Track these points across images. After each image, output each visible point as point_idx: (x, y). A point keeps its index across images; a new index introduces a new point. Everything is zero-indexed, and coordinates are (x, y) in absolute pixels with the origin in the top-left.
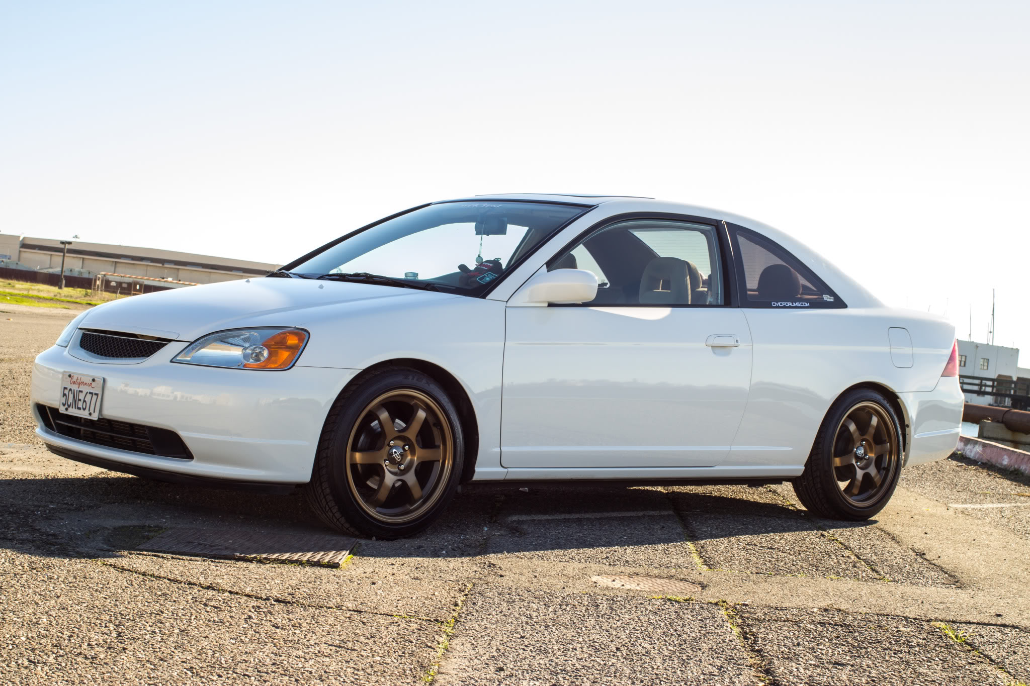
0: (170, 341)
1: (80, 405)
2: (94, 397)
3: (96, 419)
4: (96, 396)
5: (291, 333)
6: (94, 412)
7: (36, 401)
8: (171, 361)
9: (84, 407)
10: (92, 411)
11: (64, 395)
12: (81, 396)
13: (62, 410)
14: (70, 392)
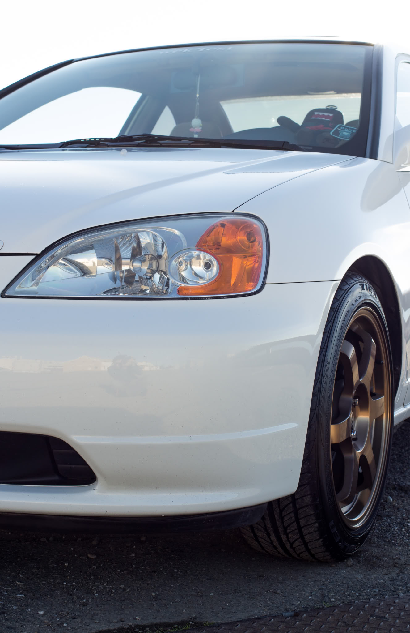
8: (3, 295)
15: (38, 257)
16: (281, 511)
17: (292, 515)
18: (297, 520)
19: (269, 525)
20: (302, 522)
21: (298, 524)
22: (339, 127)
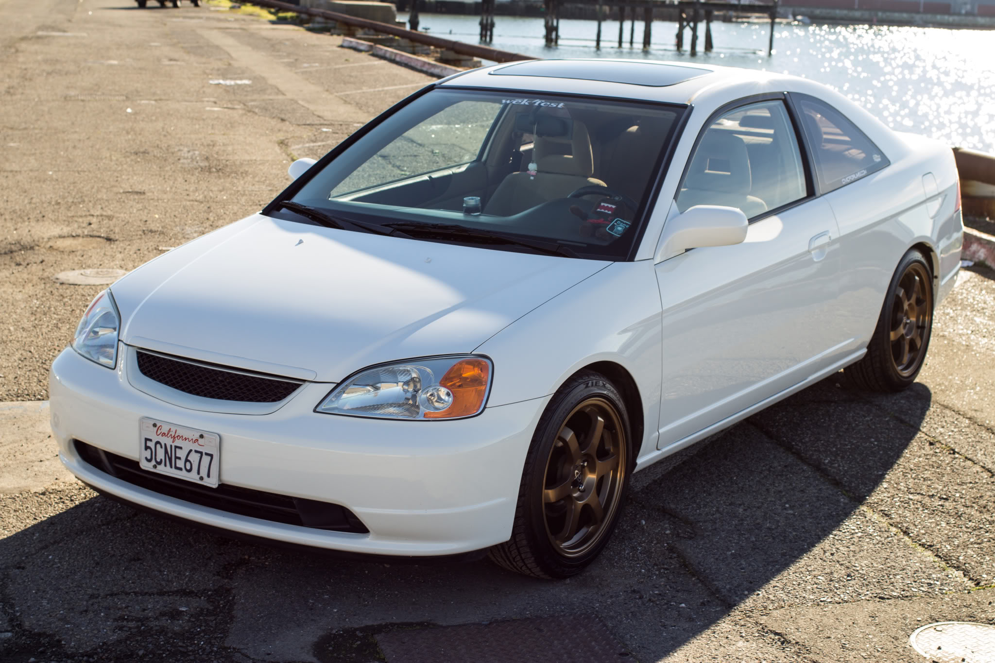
0: (304, 381)
1: (180, 464)
2: (206, 459)
3: (215, 486)
4: (209, 458)
5: (469, 363)
6: (209, 476)
7: (74, 437)
8: (315, 411)
9: (188, 467)
10: (204, 472)
11: (147, 448)
12: (182, 454)
13: (145, 466)
14: (158, 446)
15: (338, 385)
16: (509, 548)
17: (516, 551)
18: (520, 554)
19: (503, 555)
20: (523, 556)
21: (521, 557)
22: (616, 222)
